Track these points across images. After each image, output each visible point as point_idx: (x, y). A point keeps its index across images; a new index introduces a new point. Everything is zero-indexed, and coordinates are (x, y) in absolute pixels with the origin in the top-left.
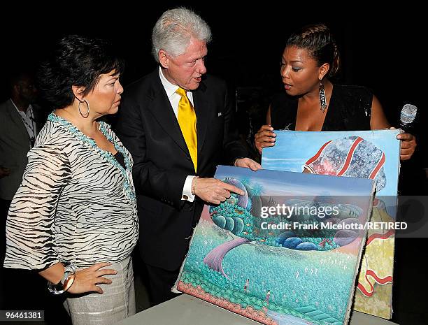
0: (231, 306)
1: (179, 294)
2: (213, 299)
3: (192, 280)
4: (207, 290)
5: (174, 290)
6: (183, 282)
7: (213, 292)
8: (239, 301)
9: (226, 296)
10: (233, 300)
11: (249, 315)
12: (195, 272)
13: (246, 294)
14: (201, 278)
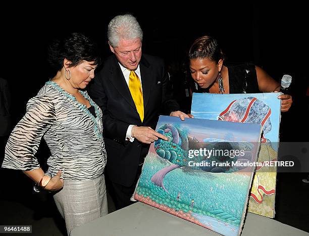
0: (168, 210)
1: (136, 202)
2: (157, 205)
3: (144, 193)
4: (154, 199)
5: (132, 199)
6: (138, 194)
7: (157, 201)
8: (174, 206)
9: (165, 203)
10: (170, 206)
11: (181, 216)
12: (145, 187)
13: (178, 201)
14: (150, 191)
